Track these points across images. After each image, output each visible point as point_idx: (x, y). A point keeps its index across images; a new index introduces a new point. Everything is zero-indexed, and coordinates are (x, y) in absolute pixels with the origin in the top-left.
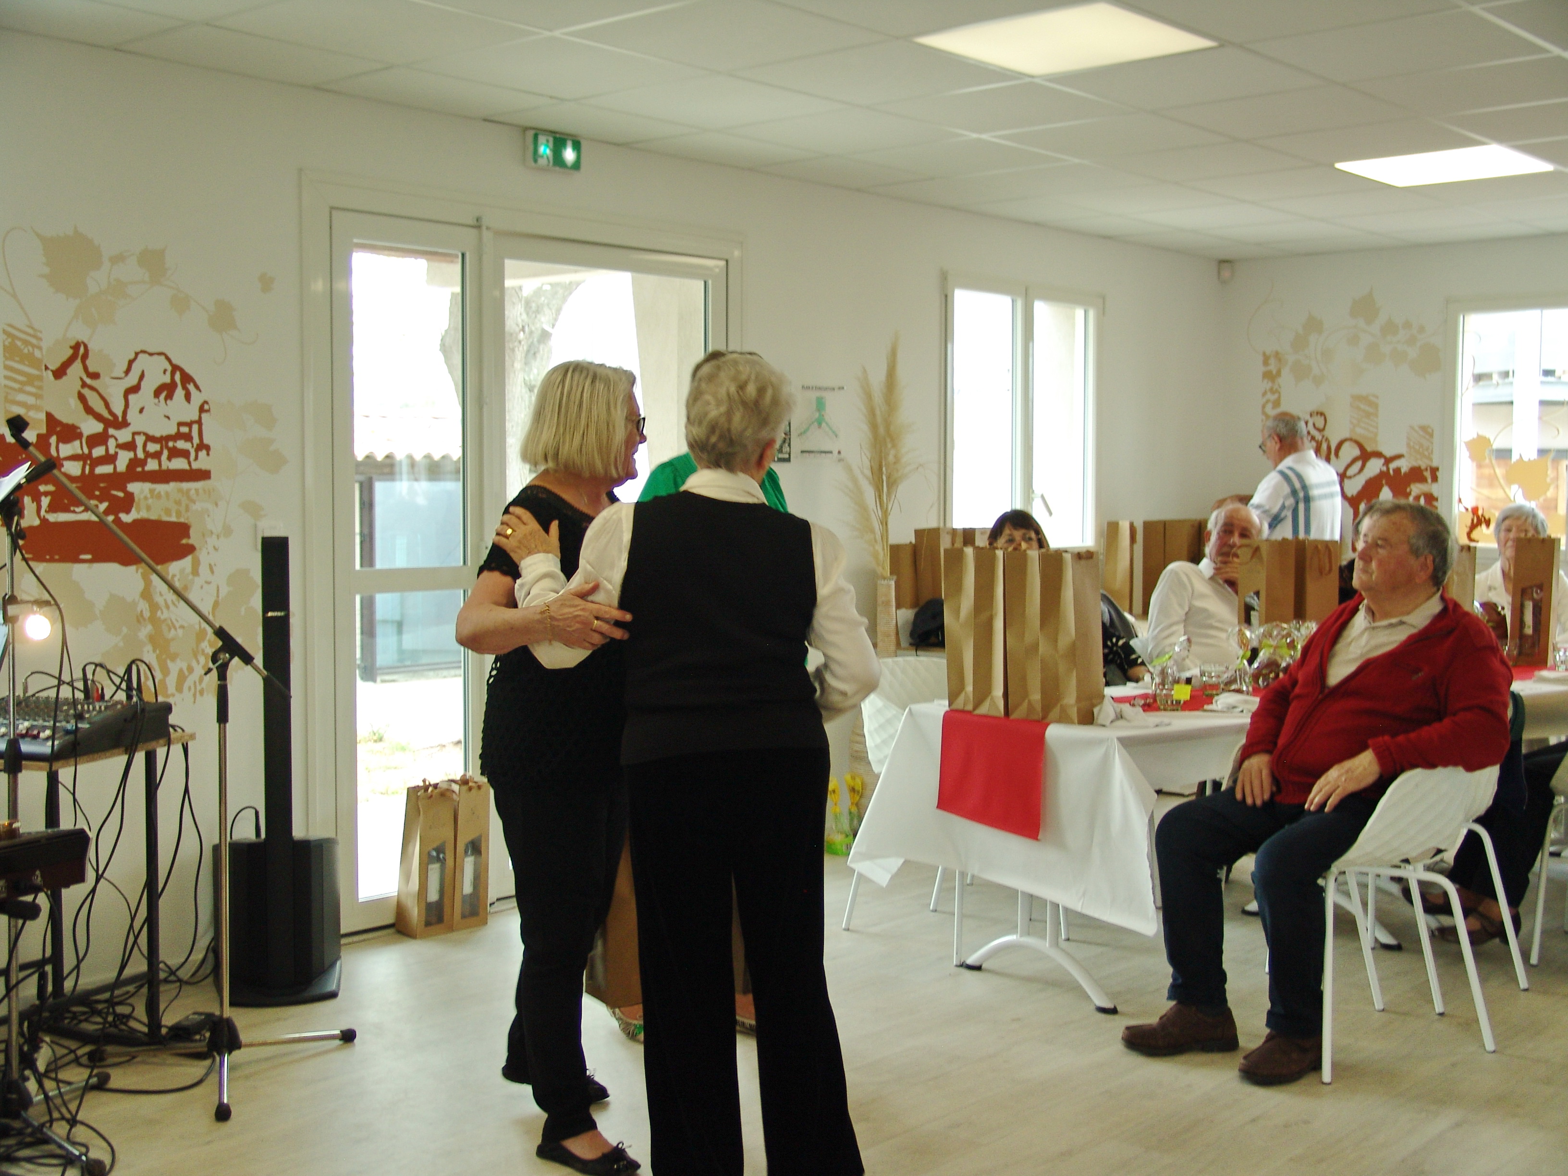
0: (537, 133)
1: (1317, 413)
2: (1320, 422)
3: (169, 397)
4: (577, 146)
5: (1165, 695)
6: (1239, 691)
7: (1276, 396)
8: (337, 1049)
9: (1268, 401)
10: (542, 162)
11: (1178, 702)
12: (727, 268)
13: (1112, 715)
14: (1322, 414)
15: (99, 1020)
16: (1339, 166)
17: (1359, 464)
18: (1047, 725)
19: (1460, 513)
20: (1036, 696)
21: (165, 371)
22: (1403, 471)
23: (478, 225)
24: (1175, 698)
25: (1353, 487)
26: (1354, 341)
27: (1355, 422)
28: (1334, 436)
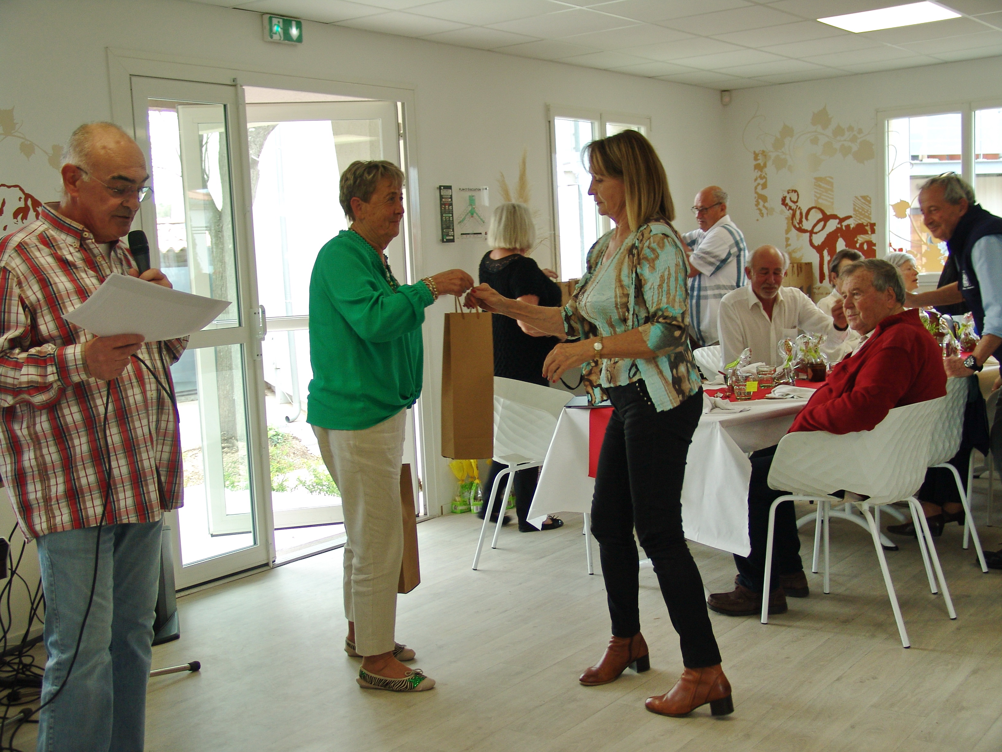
0: (272, 16)
1: (792, 191)
2: (794, 198)
3: (25, 217)
4: (299, 25)
5: (740, 389)
6: (787, 383)
7: (764, 180)
8: (188, 677)
9: (759, 184)
10: (276, 37)
11: (749, 393)
14: (795, 191)
15: (9, 669)
16: (821, 20)
17: (822, 223)
19: (890, 252)
21: (20, 198)
22: (852, 226)
23: (234, 84)
24: (747, 391)
25: (818, 239)
26: (815, 141)
27: (818, 195)
28: (804, 204)
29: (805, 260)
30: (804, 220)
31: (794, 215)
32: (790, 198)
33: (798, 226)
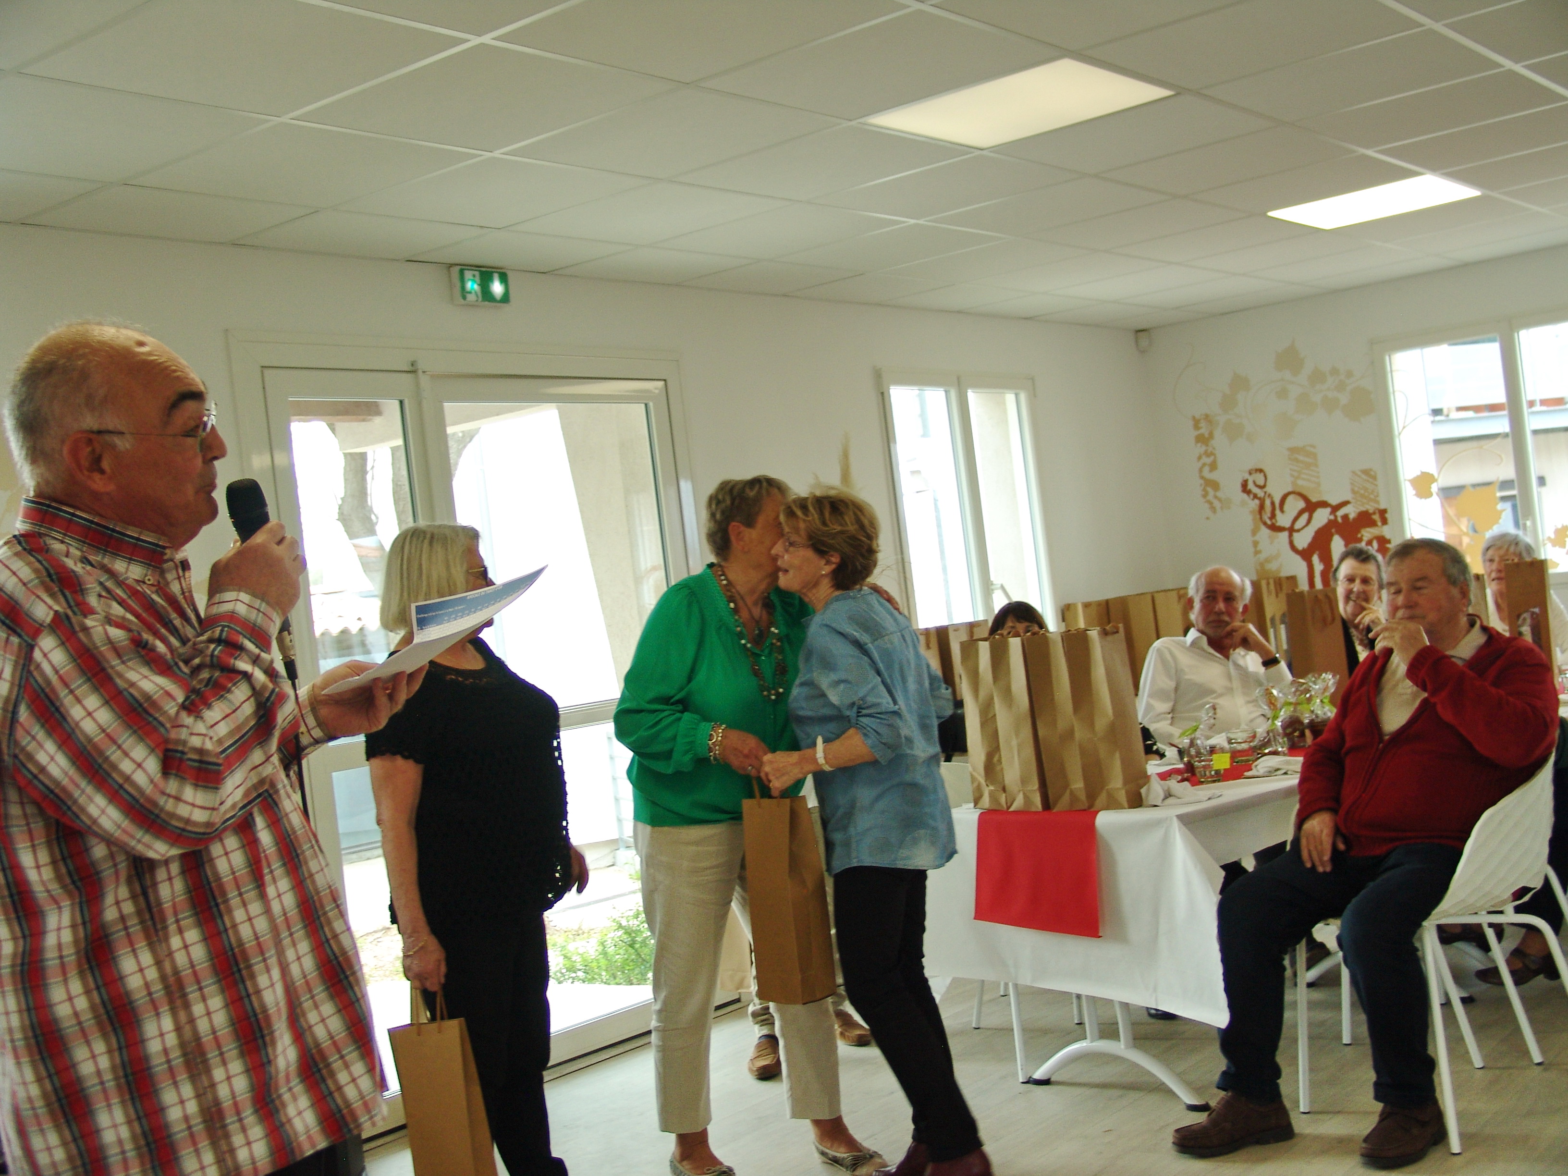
0: (463, 268)
1: (1256, 471)
2: (1260, 480)
4: (504, 278)
5: (1204, 767)
6: (1275, 753)
7: (1212, 458)
9: (1204, 465)
10: (471, 298)
11: (1217, 772)
12: (666, 389)
13: (1162, 796)
14: (1261, 471)
16: (1271, 214)
17: (1305, 516)
18: (1097, 812)
20: (1078, 784)
22: (1352, 516)
23: (413, 371)
24: (1216, 767)
25: (1303, 540)
26: (1282, 394)
27: (1296, 474)
28: (1276, 491)
29: (1284, 573)
30: (1278, 512)
31: (1262, 507)
32: (1254, 482)
33: (1269, 522)
